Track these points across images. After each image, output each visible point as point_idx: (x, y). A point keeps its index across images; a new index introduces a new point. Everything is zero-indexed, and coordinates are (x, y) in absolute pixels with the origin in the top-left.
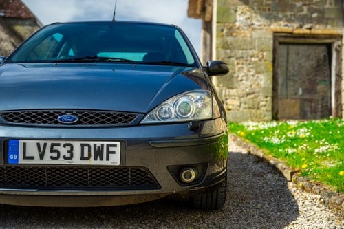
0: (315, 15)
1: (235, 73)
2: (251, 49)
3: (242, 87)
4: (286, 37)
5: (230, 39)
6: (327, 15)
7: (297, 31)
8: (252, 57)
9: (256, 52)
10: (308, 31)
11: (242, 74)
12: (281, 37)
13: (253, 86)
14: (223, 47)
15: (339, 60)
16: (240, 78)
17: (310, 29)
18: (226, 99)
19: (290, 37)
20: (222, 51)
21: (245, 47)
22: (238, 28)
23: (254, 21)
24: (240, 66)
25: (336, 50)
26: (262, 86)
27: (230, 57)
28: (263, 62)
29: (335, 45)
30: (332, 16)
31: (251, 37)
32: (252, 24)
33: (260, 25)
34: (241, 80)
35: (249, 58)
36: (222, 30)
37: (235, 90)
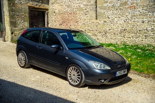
0: (41, 1)
1: (16, 21)
2: (21, 12)
3: (19, 27)
4: (32, 8)
5: (13, 8)
6: (44, 2)
7: (36, 7)
8: (22, 15)
9: (23, 13)
10: (39, 7)
11: (19, 22)
12: (31, 8)
13: (23, 26)
14: (12, 11)
15: (48, 17)
16: (18, 23)
17: (39, 6)
18: (14, 31)
19: (34, 9)
20: (11, 12)
21: (19, 11)
22: (16, 4)
23: (22, 2)
24: (18, 19)
25: (47, 14)
26: (26, 26)
27: (14, 15)
28: (26, 17)
29: (46, 12)
30: (45, 2)
31: (21, 8)
32: (21, 3)
33: (24, 3)
34: (19, 24)
35: (21, 16)
36: (10, 4)
37: (17, 28)
